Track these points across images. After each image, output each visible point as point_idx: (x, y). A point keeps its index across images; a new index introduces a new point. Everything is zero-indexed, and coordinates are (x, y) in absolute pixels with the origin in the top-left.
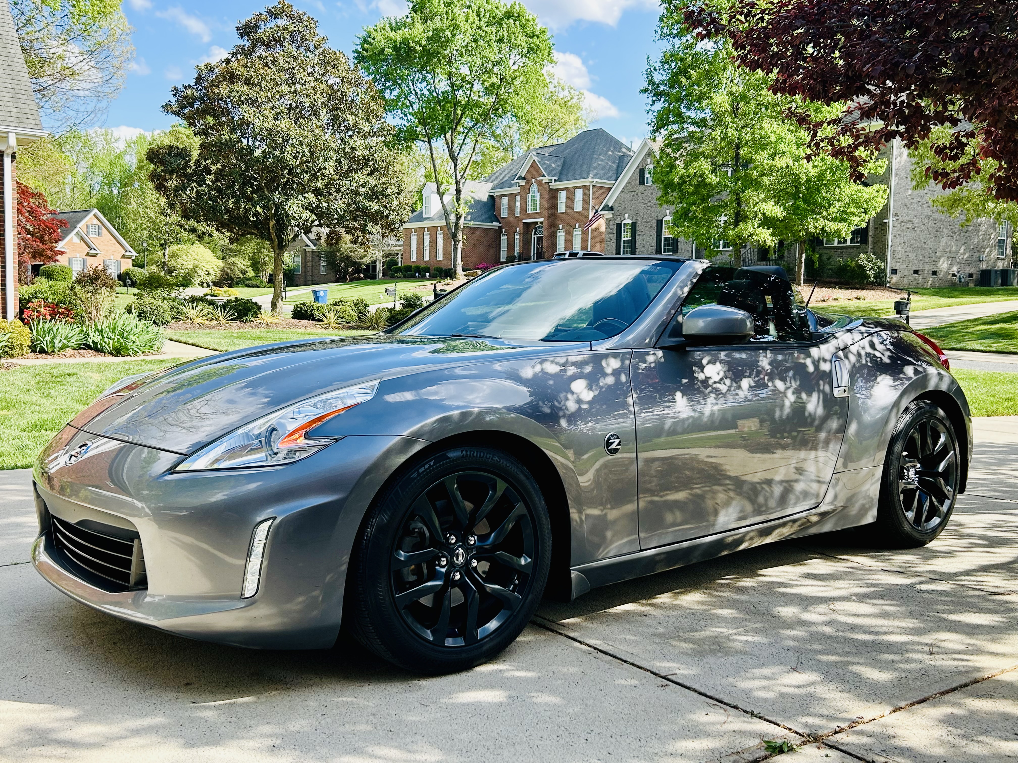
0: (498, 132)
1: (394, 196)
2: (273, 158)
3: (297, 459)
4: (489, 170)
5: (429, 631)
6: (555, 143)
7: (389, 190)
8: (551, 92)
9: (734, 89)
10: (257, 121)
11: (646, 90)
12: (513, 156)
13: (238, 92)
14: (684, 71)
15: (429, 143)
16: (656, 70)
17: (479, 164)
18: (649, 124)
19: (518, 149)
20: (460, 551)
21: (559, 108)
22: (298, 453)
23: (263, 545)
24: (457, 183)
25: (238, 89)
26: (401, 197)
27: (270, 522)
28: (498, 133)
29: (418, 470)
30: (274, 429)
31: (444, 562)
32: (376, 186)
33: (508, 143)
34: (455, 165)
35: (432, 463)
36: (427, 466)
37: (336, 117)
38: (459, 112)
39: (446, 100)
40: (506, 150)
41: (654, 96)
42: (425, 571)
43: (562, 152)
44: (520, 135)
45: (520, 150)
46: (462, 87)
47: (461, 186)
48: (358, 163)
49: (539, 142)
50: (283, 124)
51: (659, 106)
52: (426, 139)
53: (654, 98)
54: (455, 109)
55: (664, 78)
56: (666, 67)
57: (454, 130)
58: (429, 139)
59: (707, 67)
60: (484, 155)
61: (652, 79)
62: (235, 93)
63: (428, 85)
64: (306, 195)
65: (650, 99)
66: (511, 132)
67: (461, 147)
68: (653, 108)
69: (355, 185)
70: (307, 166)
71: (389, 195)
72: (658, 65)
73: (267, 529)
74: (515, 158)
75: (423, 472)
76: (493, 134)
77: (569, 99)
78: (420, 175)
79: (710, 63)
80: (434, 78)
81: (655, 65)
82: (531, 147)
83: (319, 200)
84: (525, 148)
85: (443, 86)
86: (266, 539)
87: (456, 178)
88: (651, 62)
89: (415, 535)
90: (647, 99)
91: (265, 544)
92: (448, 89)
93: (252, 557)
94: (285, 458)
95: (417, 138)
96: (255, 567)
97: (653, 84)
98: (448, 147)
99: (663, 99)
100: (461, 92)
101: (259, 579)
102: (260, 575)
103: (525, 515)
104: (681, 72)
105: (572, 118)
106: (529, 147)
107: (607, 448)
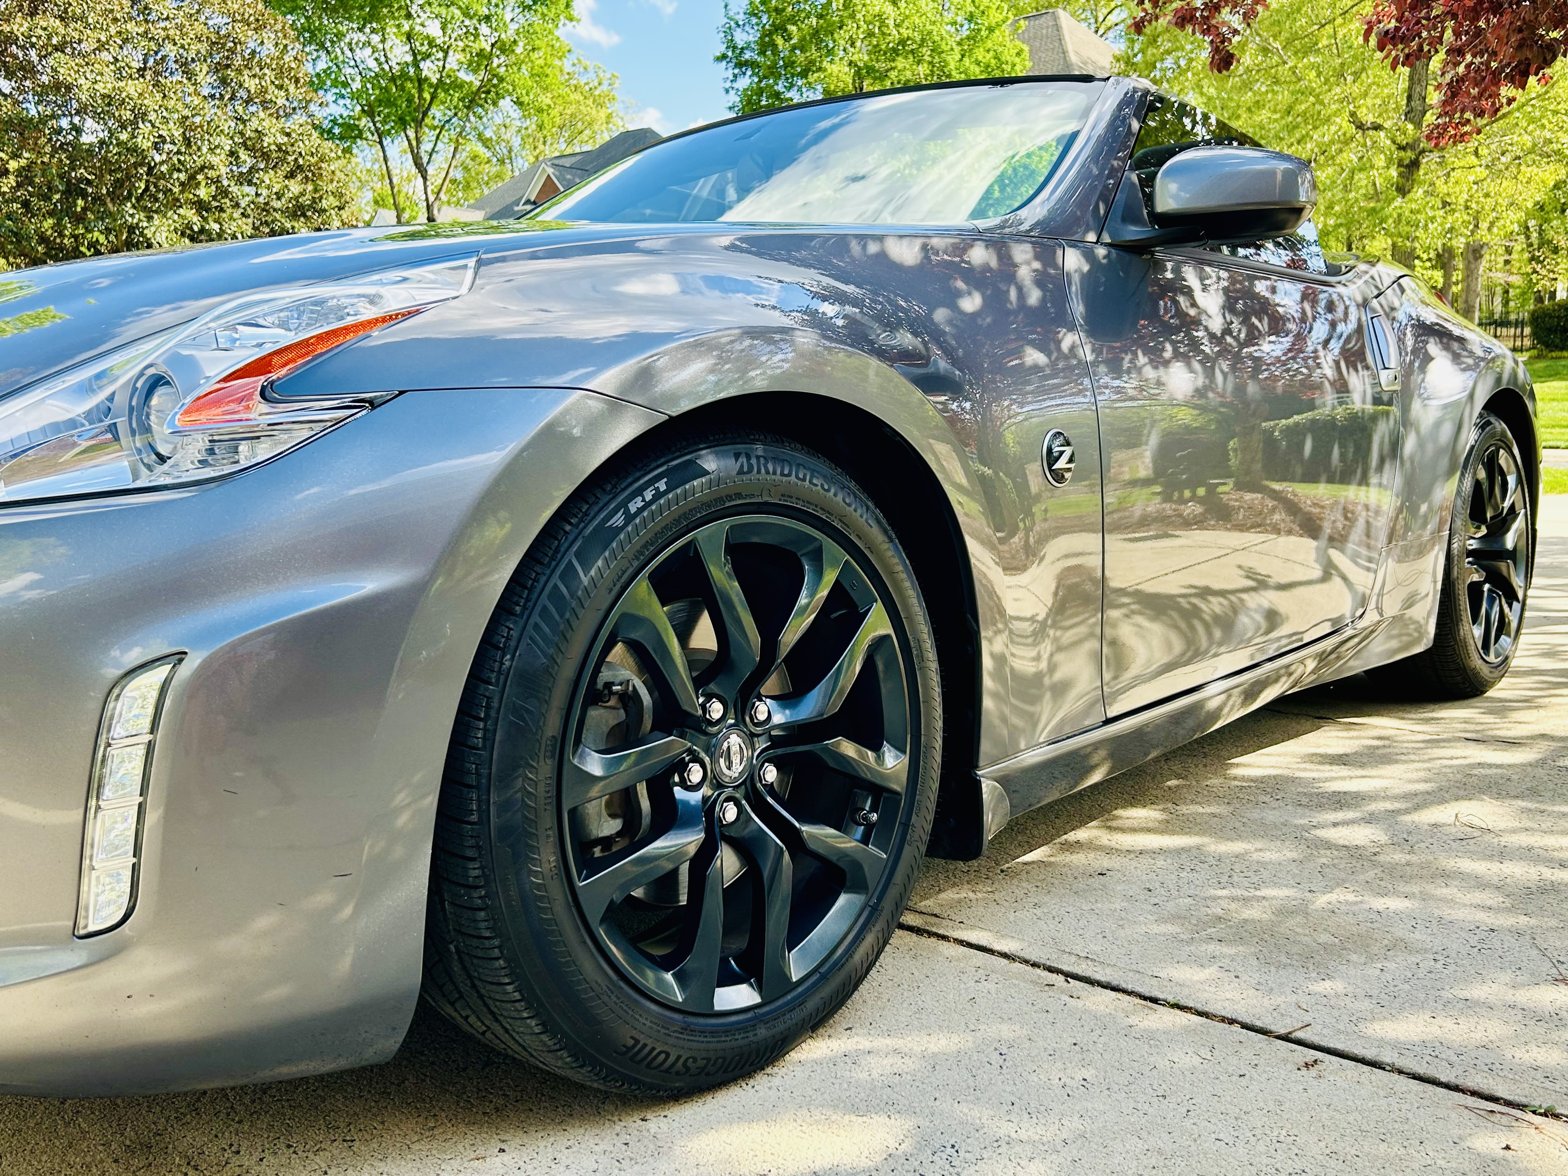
0: (488, 134)
1: (332, 212)
2: (118, 145)
3: (244, 464)
4: (477, 192)
5: (669, 977)
6: (578, 150)
7: (324, 201)
8: (568, 74)
9: (855, 58)
10: (82, 81)
11: (724, 57)
12: (512, 171)
13: (45, 29)
14: (780, 29)
15: (381, 143)
16: (739, 26)
17: (460, 183)
18: (730, 108)
19: (520, 161)
20: (735, 740)
21: (582, 98)
22: (243, 447)
23: (141, 751)
24: (429, 207)
25: (45, 25)
26: (344, 214)
27: (162, 672)
28: (488, 136)
29: (624, 504)
30: (157, 382)
31: (695, 774)
32: (302, 194)
33: (505, 151)
34: (425, 179)
35: (662, 486)
36: (649, 495)
37: (224, 82)
38: (427, 96)
39: (404, 75)
40: (502, 162)
41: (736, 66)
42: (645, 804)
43: (592, 162)
44: (522, 139)
45: (523, 163)
46: (429, 55)
47: (435, 212)
48: (266, 156)
49: (551, 151)
50: (132, 88)
51: (744, 82)
52: (376, 137)
53: (736, 71)
54: (420, 90)
55: (751, 38)
56: (754, 20)
57: (419, 124)
58: (380, 137)
59: (814, 23)
60: (466, 169)
61: (732, 40)
62: (39, 32)
63: (373, 52)
64: (181, 211)
65: (730, 71)
66: (509, 135)
67: (431, 155)
68: (735, 85)
69: (265, 192)
70: (179, 160)
71: (325, 211)
72: (741, 18)
73: (155, 694)
74: (517, 173)
75: (640, 510)
76: (480, 137)
77: (596, 84)
78: (364, 201)
79: (820, 16)
80: (383, 41)
81: (737, 17)
82: (541, 158)
83: (205, 219)
84: (532, 159)
85: (399, 54)
86: (153, 730)
87: (427, 200)
88: (731, 13)
89: (612, 703)
90: (725, 71)
91: (150, 747)
92: (409, 58)
93: (107, 792)
94: (203, 463)
95: (360, 136)
96: (120, 827)
97: (735, 48)
98: (412, 151)
99: (749, 73)
100: (428, 62)
101: (135, 868)
102: (137, 851)
103: (888, 637)
104: (777, 30)
105: (603, 113)
106: (537, 158)
107: (1050, 466)
